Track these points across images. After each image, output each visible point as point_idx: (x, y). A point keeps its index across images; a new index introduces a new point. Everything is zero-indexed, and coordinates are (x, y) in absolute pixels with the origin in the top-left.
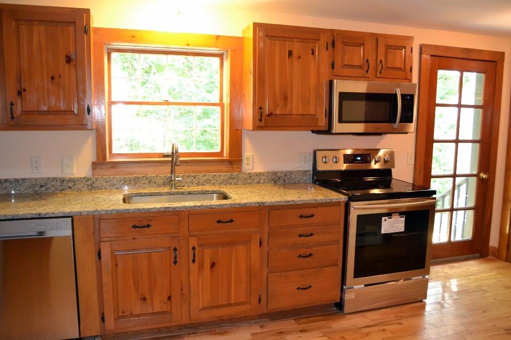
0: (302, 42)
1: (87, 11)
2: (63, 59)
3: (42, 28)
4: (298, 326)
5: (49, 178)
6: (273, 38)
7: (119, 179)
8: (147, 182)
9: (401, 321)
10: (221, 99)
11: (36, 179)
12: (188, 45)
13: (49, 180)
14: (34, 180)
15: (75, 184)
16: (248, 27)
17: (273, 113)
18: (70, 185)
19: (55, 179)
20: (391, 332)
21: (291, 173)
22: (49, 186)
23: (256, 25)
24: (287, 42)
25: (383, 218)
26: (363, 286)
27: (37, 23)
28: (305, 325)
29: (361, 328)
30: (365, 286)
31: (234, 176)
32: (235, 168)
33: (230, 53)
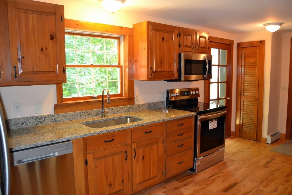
0: (168, 33)
1: (62, 7)
2: (48, 37)
3: (35, 15)
5: (27, 118)
6: (156, 30)
7: (71, 114)
8: (87, 114)
9: (222, 171)
10: (119, 63)
11: (19, 119)
12: (107, 31)
13: (28, 119)
14: (17, 119)
15: (44, 120)
16: (140, 24)
17: (157, 71)
18: (41, 121)
19: (32, 118)
20: (223, 177)
21: (157, 103)
22: (27, 123)
23: (148, 23)
24: (162, 33)
25: (210, 122)
26: (203, 157)
27: (31, 12)
28: (184, 182)
29: (209, 178)
30: (204, 157)
31: (131, 107)
32: (131, 102)
33: (127, 37)
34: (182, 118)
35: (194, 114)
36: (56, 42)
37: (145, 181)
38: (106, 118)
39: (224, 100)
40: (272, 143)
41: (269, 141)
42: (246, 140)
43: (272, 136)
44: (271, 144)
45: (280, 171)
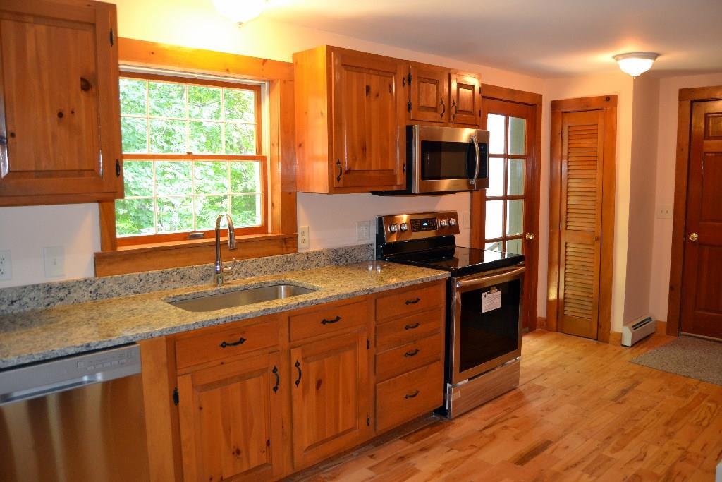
0: (378, 75)
1: (112, 8)
2: (76, 83)
3: (42, 29)
4: (410, 446)
5: (25, 287)
6: (349, 68)
7: (137, 278)
8: (178, 278)
9: (514, 414)
10: (259, 149)
11: (2, 291)
12: (228, 70)
13: (26, 290)
15: (69, 293)
16: (311, 52)
17: (352, 169)
18: (61, 295)
19: (36, 288)
20: (516, 428)
21: (353, 248)
22: (25, 300)
23: (331, 49)
24: (365, 74)
25: (483, 294)
26: (467, 380)
27: (31, 19)
28: (419, 443)
29: (481, 431)
30: (469, 380)
31: (289, 259)
32: (289, 247)
33: (278, 85)
34: (414, 285)
35: (445, 274)
36: (96, 96)
37: (324, 442)
38: (227, 287)
39: (520, 241)
40: (635, 344)
41: (628, 341)
42: (573, 337)
43: (635, 327)
44: (631, 347)
45: (653, 411)
